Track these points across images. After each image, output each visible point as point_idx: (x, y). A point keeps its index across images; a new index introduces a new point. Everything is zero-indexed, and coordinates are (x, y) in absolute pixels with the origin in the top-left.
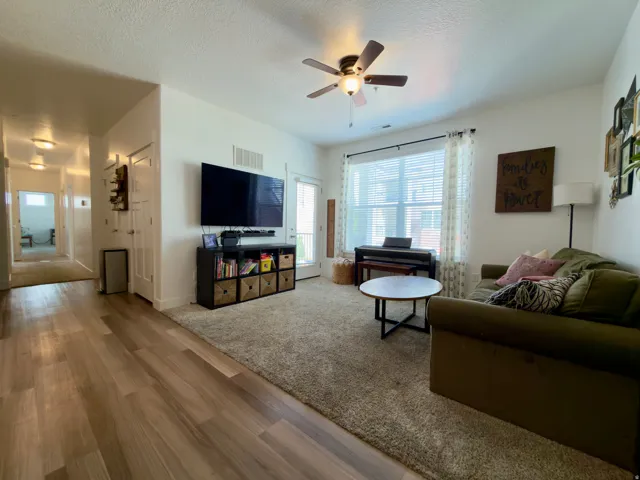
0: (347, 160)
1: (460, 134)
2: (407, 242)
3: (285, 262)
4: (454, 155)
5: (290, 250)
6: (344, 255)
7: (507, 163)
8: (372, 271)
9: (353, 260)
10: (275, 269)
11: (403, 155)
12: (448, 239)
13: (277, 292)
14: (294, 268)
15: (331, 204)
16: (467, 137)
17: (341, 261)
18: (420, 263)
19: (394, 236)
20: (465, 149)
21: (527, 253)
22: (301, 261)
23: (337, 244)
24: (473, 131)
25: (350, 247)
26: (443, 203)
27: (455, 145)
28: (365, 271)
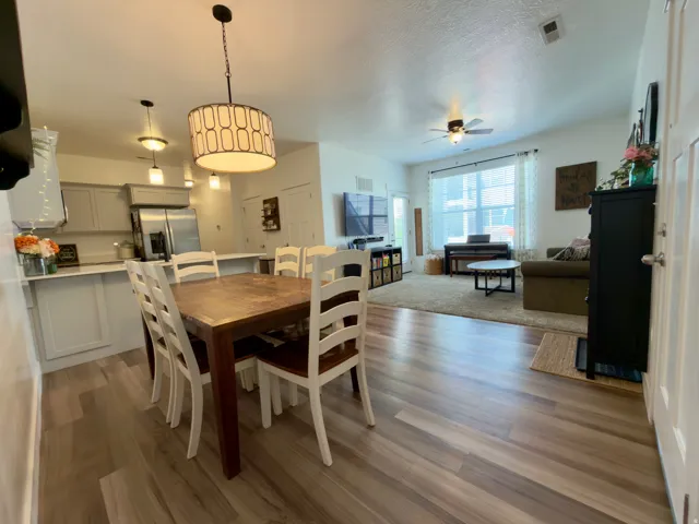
0: (431, 175)
1: (526, 153)
2: (486, 238)
3: (396, 259)
4: (522, 170)
5: (398, 251)
6: (433, 252)
7: (562, 174)
8: (459, 262)
9: (443, 256)
10: (391, 265)
11: (480, 170)
12: (520, 233)
13: (392, 281)
14: (401, 264)
15: (418, 212)
16: (531, 156)
17: (433, 257)
18: (499, 252)
19: (474, 234)
20: (530, 164)
21: (579, 238)
22: (405, 259)
23: (425, 245)
24: (536, 151)
25: (439, 247)
26: (515, 206)
27: (522, 162)
28: (454, 261)
